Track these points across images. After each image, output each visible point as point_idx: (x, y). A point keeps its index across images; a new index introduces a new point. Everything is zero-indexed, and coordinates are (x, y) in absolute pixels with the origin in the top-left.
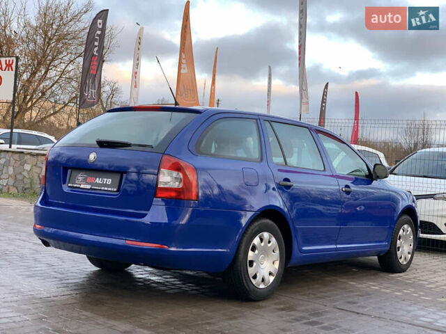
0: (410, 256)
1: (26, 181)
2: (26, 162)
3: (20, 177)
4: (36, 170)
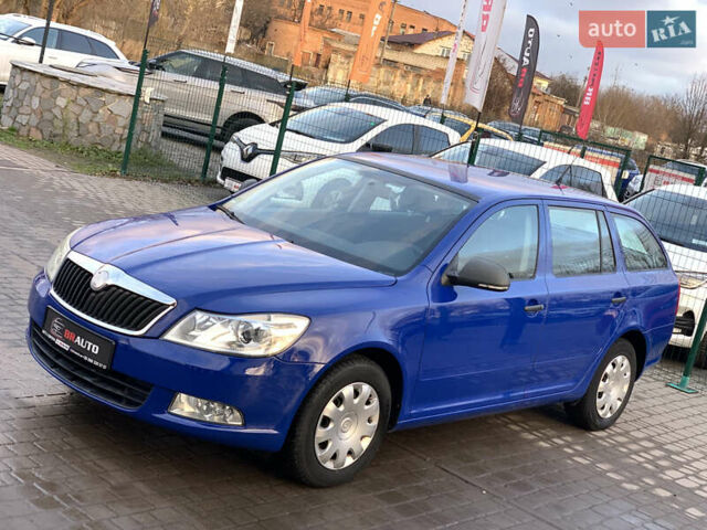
1: (56, 122)
2: (59, 94)
3: (47, 116)
4: (73, 108)
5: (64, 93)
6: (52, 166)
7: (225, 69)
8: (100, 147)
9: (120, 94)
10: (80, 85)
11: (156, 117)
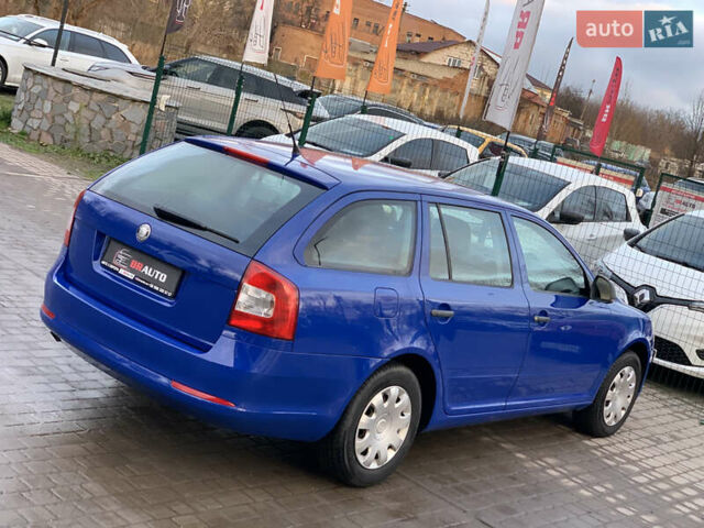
0: (623, 413)
1: (68, 128)
2: (72, 99)
3: (59, 120)
4: (85, 113)
5: (77, 98)
6: (63, 172)
7: (242, 78)
8: (112, 154)
9: (134, 101)
10: (93, 90)
11: (170, 124)
